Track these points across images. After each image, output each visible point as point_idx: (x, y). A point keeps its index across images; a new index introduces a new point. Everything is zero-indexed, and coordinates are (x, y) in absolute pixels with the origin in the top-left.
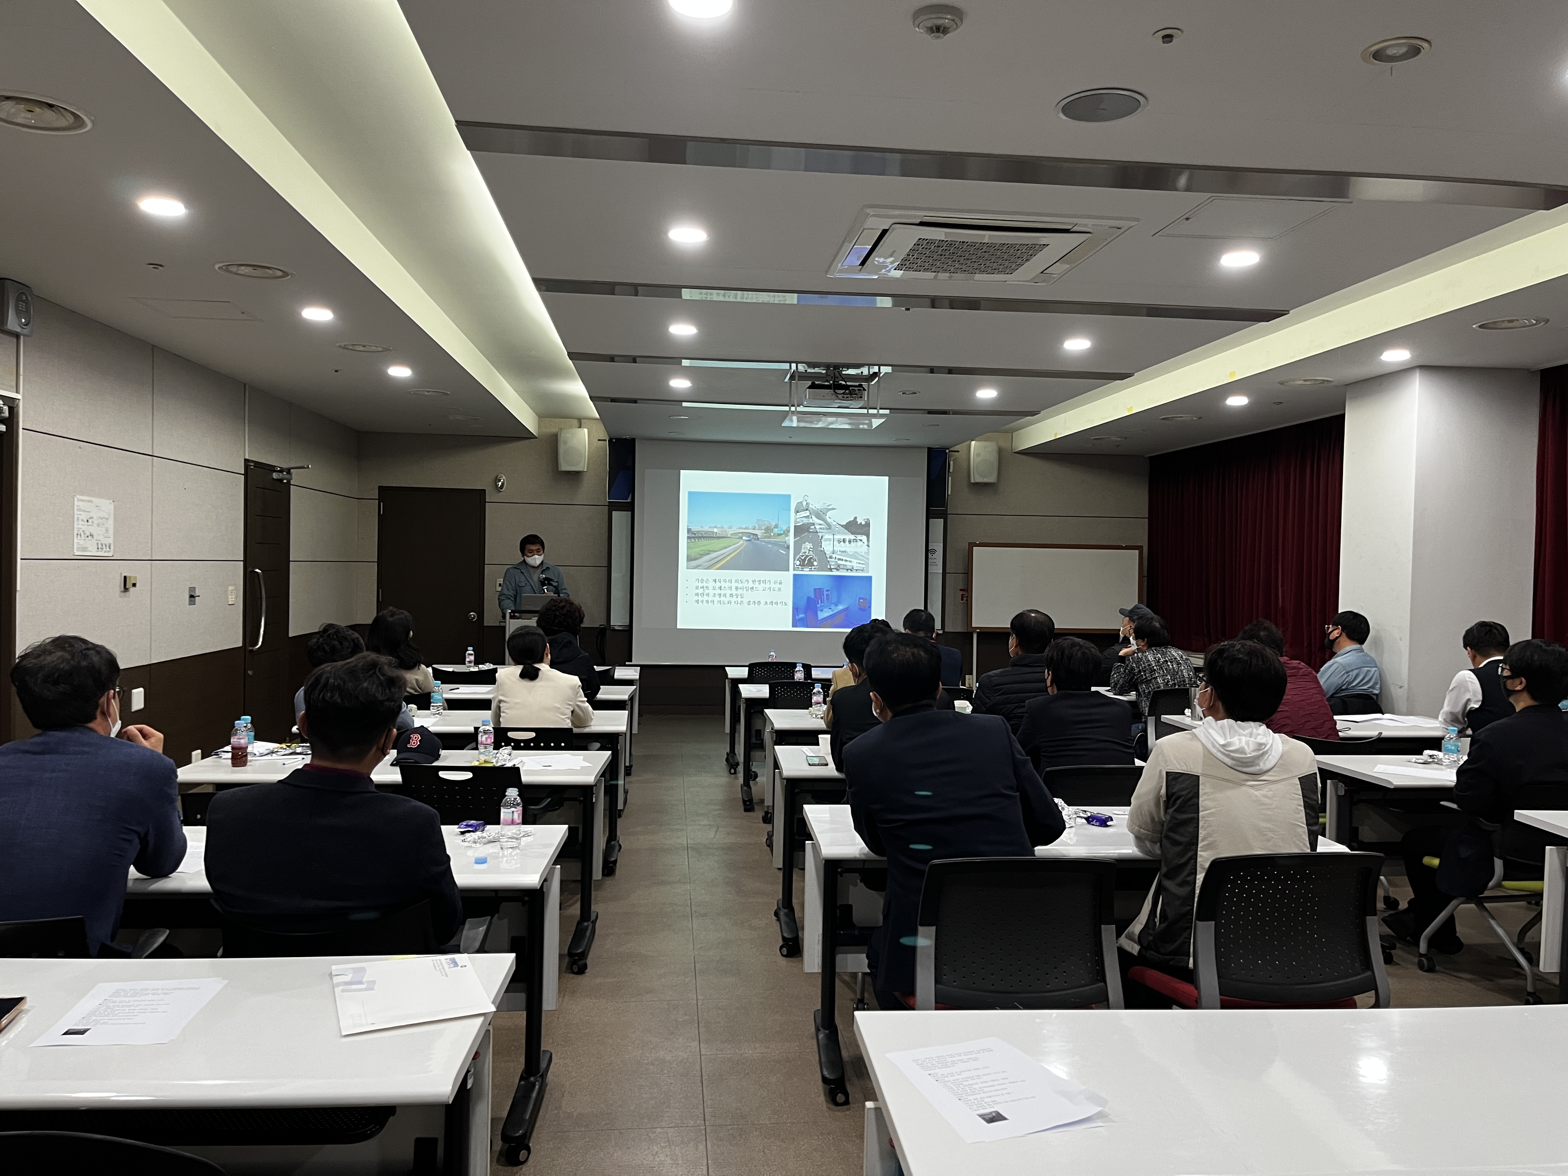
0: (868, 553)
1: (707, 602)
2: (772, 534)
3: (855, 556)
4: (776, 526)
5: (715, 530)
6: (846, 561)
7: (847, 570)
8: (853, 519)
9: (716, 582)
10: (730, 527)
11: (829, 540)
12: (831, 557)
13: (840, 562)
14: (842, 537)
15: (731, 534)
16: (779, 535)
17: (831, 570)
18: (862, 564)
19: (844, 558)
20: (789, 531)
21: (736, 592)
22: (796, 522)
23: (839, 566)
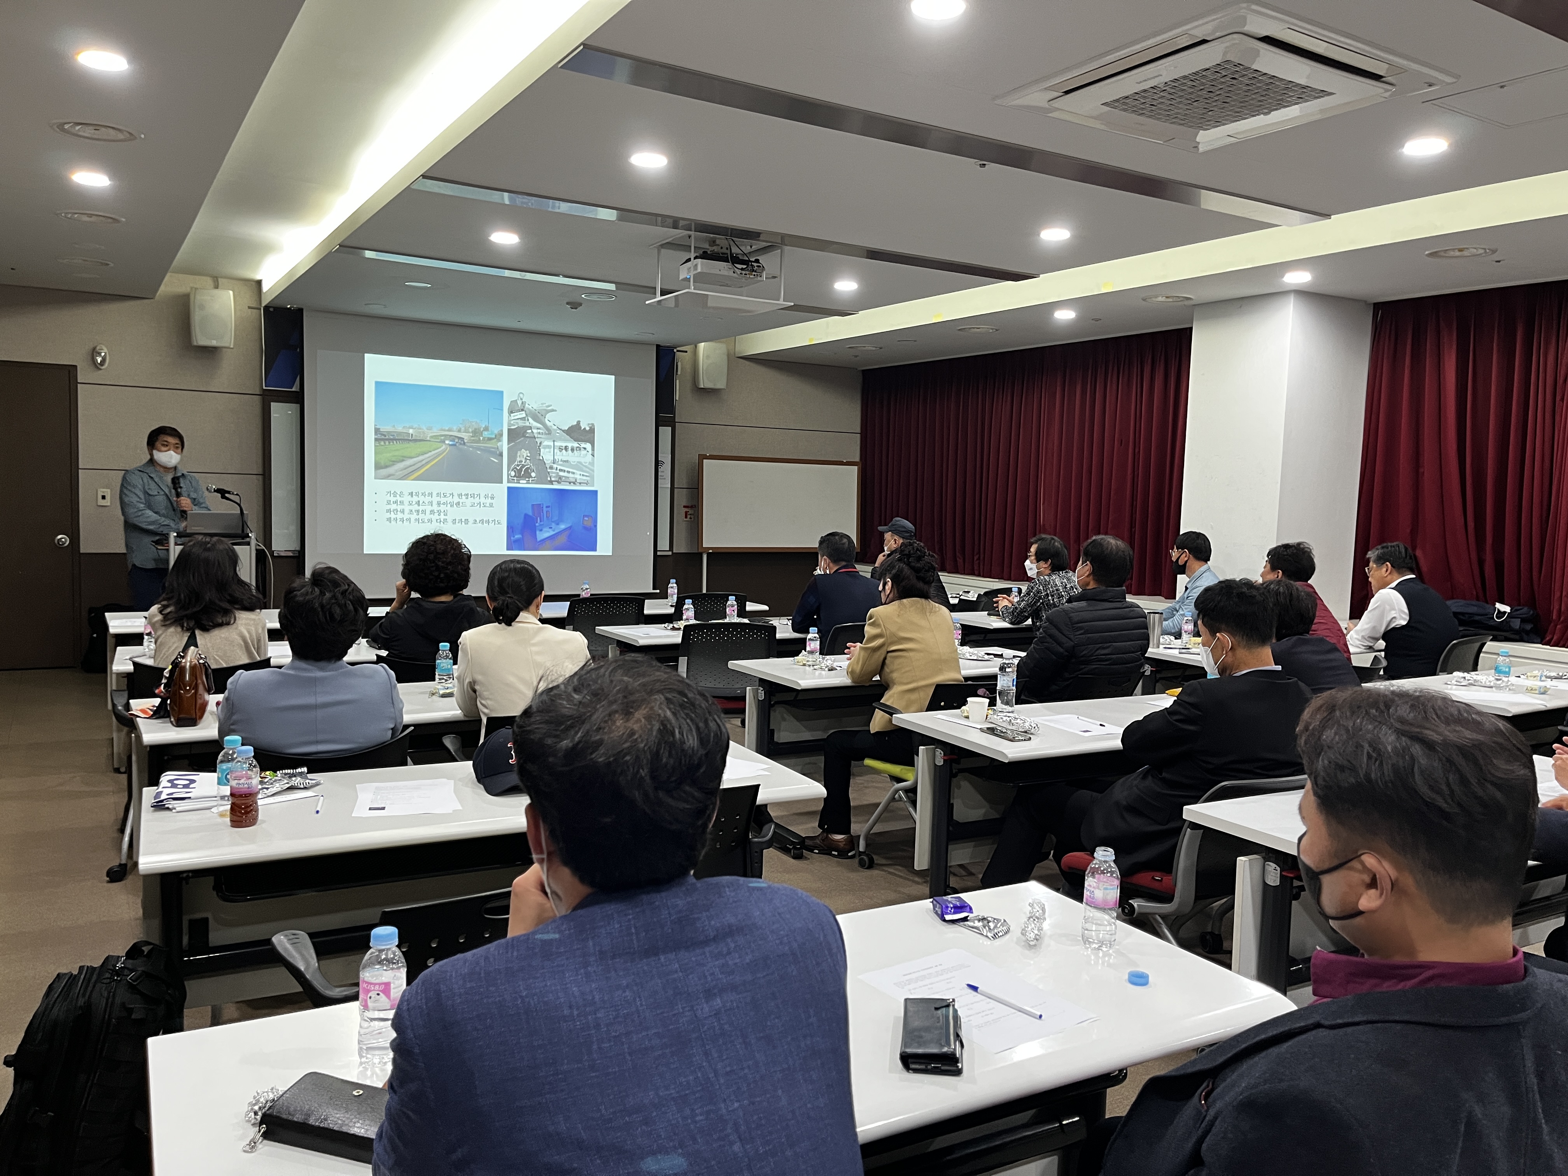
0: (592, 464)
1: (402, 520)
2: (481, 438)
3: (579, 466)
4: (486, 429)
5: (411, 431)
6: (568, 472)
7: (570, 483)
8: (575, 423)
9: (412, 496)
10: (430, 428)
11: (549, 447)
12: (551, 468)
13: (561, 474)
14: (564, 444)
15: (431, 437)
16: (490, 439)
17: (551, 482)
18: (586, 476)
19: (566, 469)
20: (501, 435)
21: (439, 508)
22: (509, 424)
23: (560, 478)
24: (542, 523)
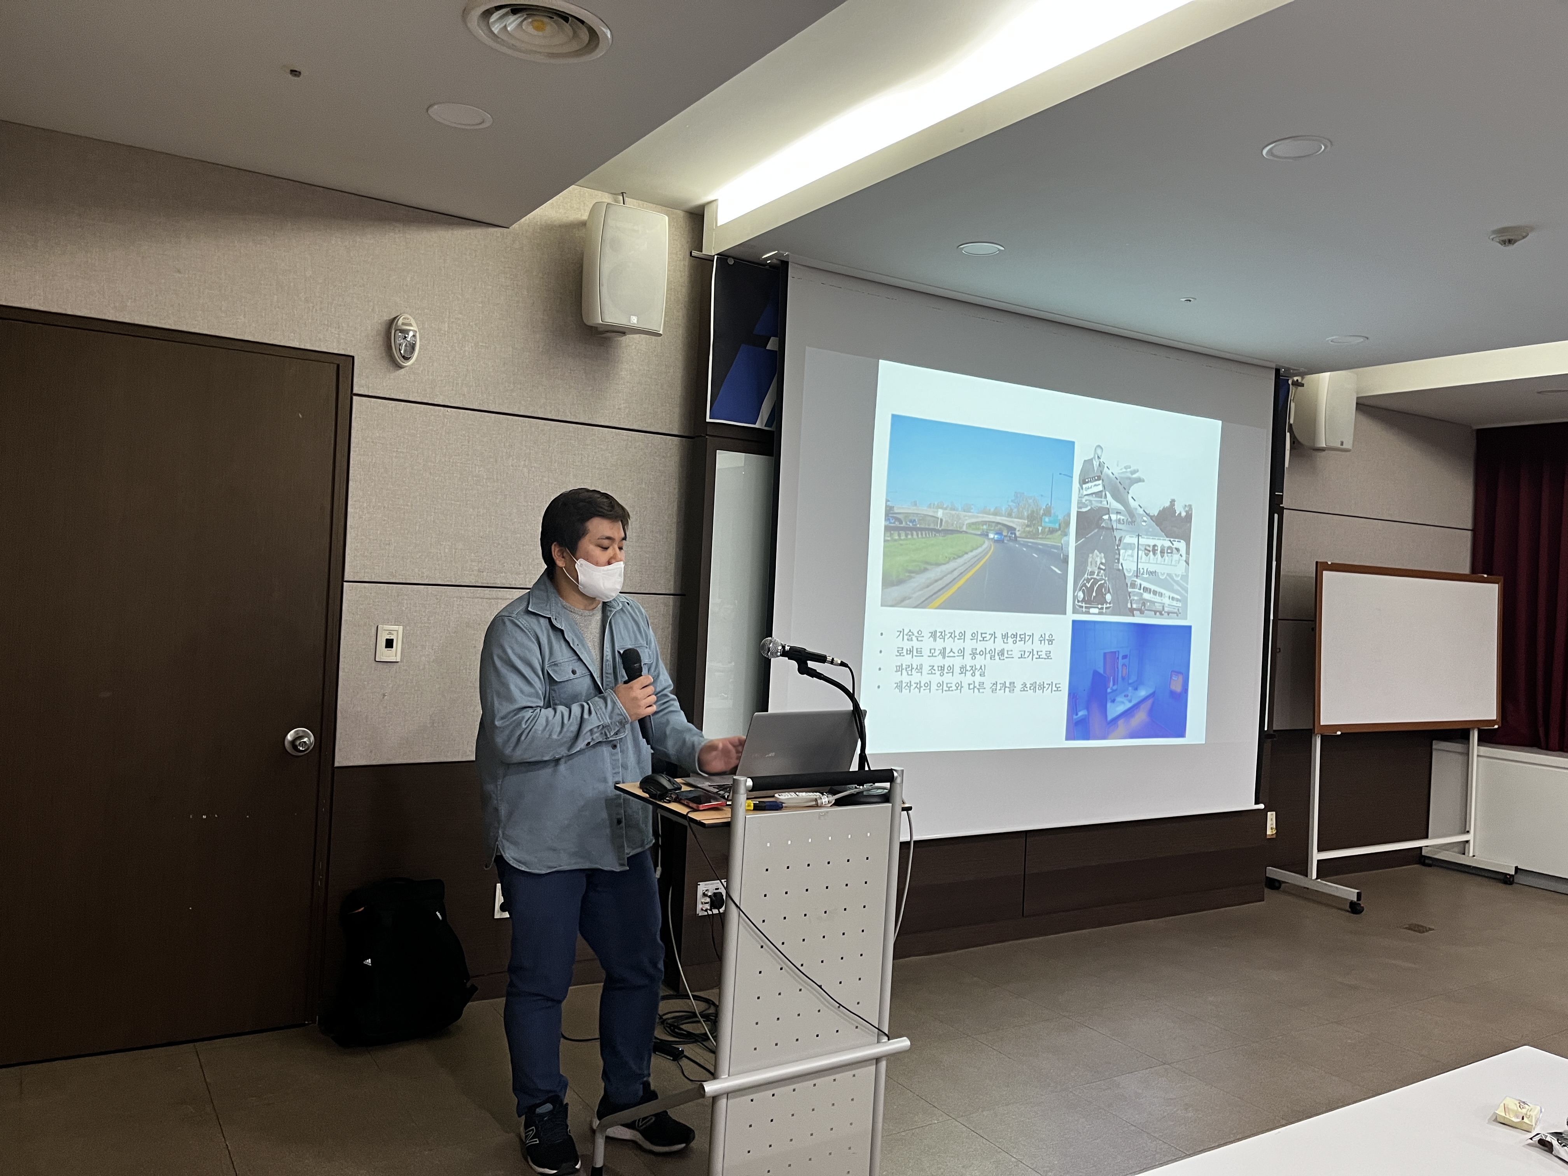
0: (1185, 577)
1: (918, 686)
2: (1040, 528)
3: (1167, 583)
4: (1048, 512)
5: (940, 514)
6: (1155, 593)
7: (1155, 613)
8: (1167, 504)
9: (935, 640)
10: (967, 509)
11: (1130, 546)
12: (1133, 585)
13: (1146, 596)
14: (1151, 542)
15: (970, 525)
16: (1052, 531)
17: (1131, 612)
18: (1178, 600)
19: (1153, 588)
20: (1068, 524)
21: (972, 663)
22: (1080, 504)
23: (1144, 602)
24: (1115, 688)
